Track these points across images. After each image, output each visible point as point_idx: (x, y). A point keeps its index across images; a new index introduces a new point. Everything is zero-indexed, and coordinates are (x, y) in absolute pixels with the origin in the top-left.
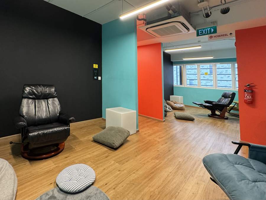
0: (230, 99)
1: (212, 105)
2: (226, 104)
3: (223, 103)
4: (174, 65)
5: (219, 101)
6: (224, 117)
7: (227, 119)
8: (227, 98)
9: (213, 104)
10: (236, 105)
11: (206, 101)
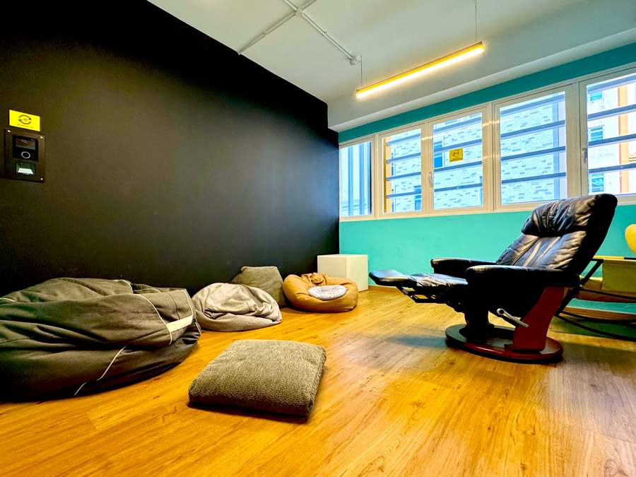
0: (578, 236)
1: (464, 282)
2: (552, 267)
3: (531, 264)
4: (344, 146)
5: (508, 258)
6: (537, 352)
7: (556, 359)
8: (561, 234)
9: (471, 276)
10: (600, 269)
11: (441, 263)
